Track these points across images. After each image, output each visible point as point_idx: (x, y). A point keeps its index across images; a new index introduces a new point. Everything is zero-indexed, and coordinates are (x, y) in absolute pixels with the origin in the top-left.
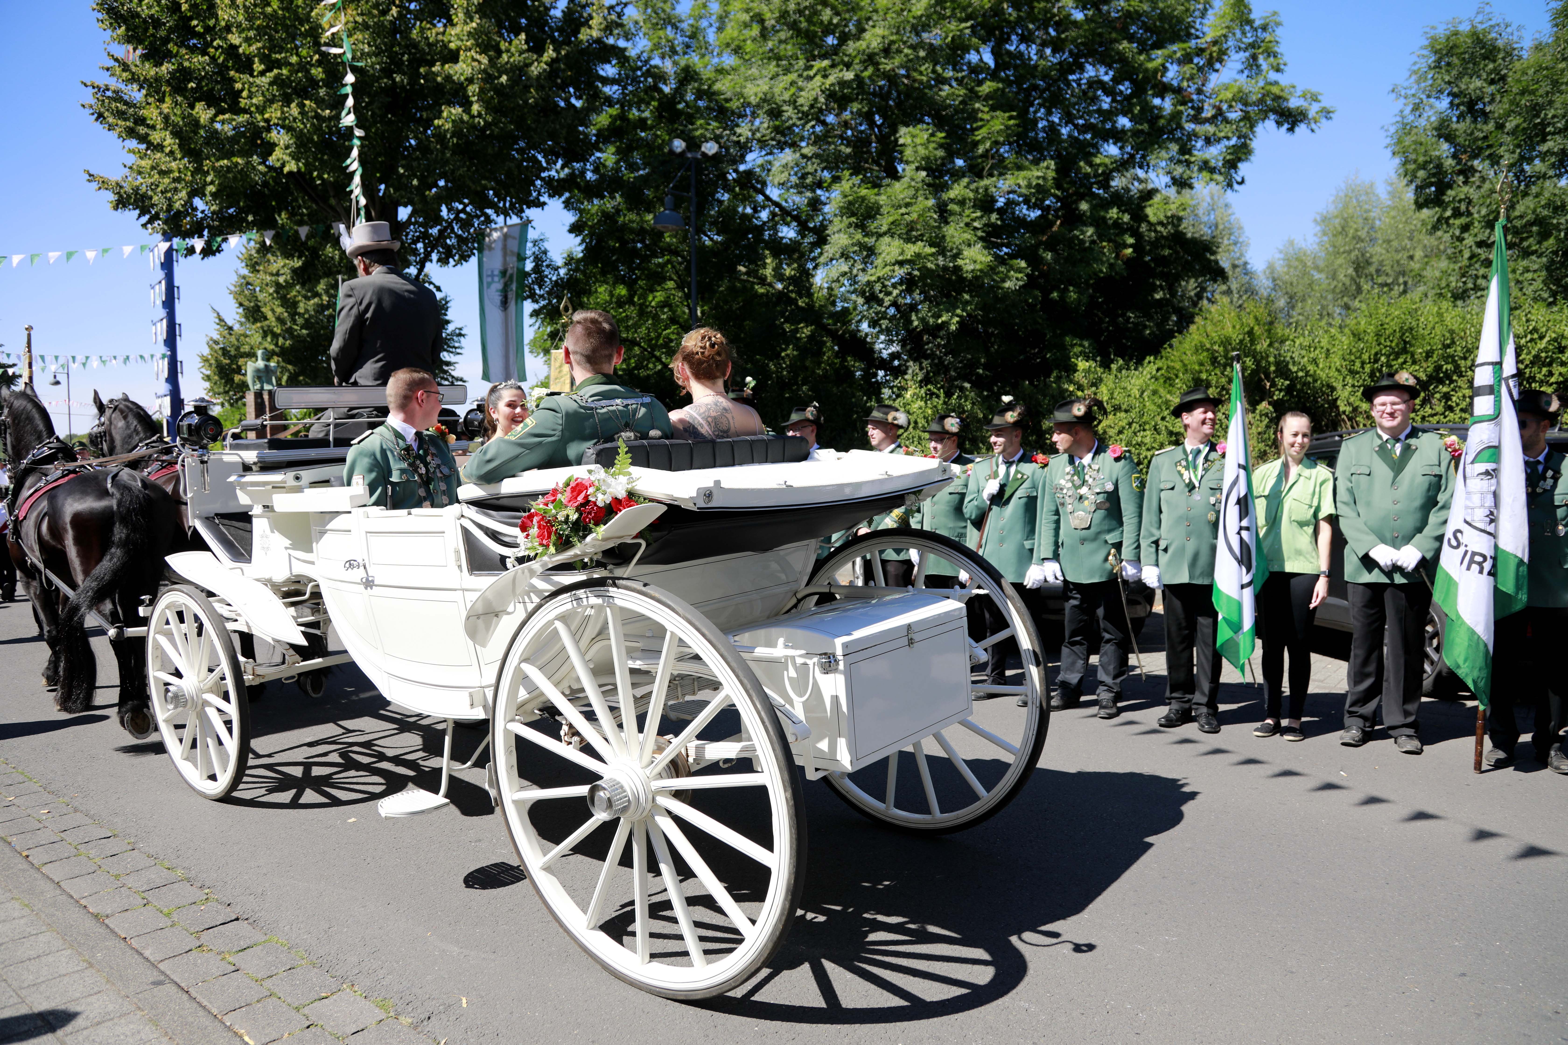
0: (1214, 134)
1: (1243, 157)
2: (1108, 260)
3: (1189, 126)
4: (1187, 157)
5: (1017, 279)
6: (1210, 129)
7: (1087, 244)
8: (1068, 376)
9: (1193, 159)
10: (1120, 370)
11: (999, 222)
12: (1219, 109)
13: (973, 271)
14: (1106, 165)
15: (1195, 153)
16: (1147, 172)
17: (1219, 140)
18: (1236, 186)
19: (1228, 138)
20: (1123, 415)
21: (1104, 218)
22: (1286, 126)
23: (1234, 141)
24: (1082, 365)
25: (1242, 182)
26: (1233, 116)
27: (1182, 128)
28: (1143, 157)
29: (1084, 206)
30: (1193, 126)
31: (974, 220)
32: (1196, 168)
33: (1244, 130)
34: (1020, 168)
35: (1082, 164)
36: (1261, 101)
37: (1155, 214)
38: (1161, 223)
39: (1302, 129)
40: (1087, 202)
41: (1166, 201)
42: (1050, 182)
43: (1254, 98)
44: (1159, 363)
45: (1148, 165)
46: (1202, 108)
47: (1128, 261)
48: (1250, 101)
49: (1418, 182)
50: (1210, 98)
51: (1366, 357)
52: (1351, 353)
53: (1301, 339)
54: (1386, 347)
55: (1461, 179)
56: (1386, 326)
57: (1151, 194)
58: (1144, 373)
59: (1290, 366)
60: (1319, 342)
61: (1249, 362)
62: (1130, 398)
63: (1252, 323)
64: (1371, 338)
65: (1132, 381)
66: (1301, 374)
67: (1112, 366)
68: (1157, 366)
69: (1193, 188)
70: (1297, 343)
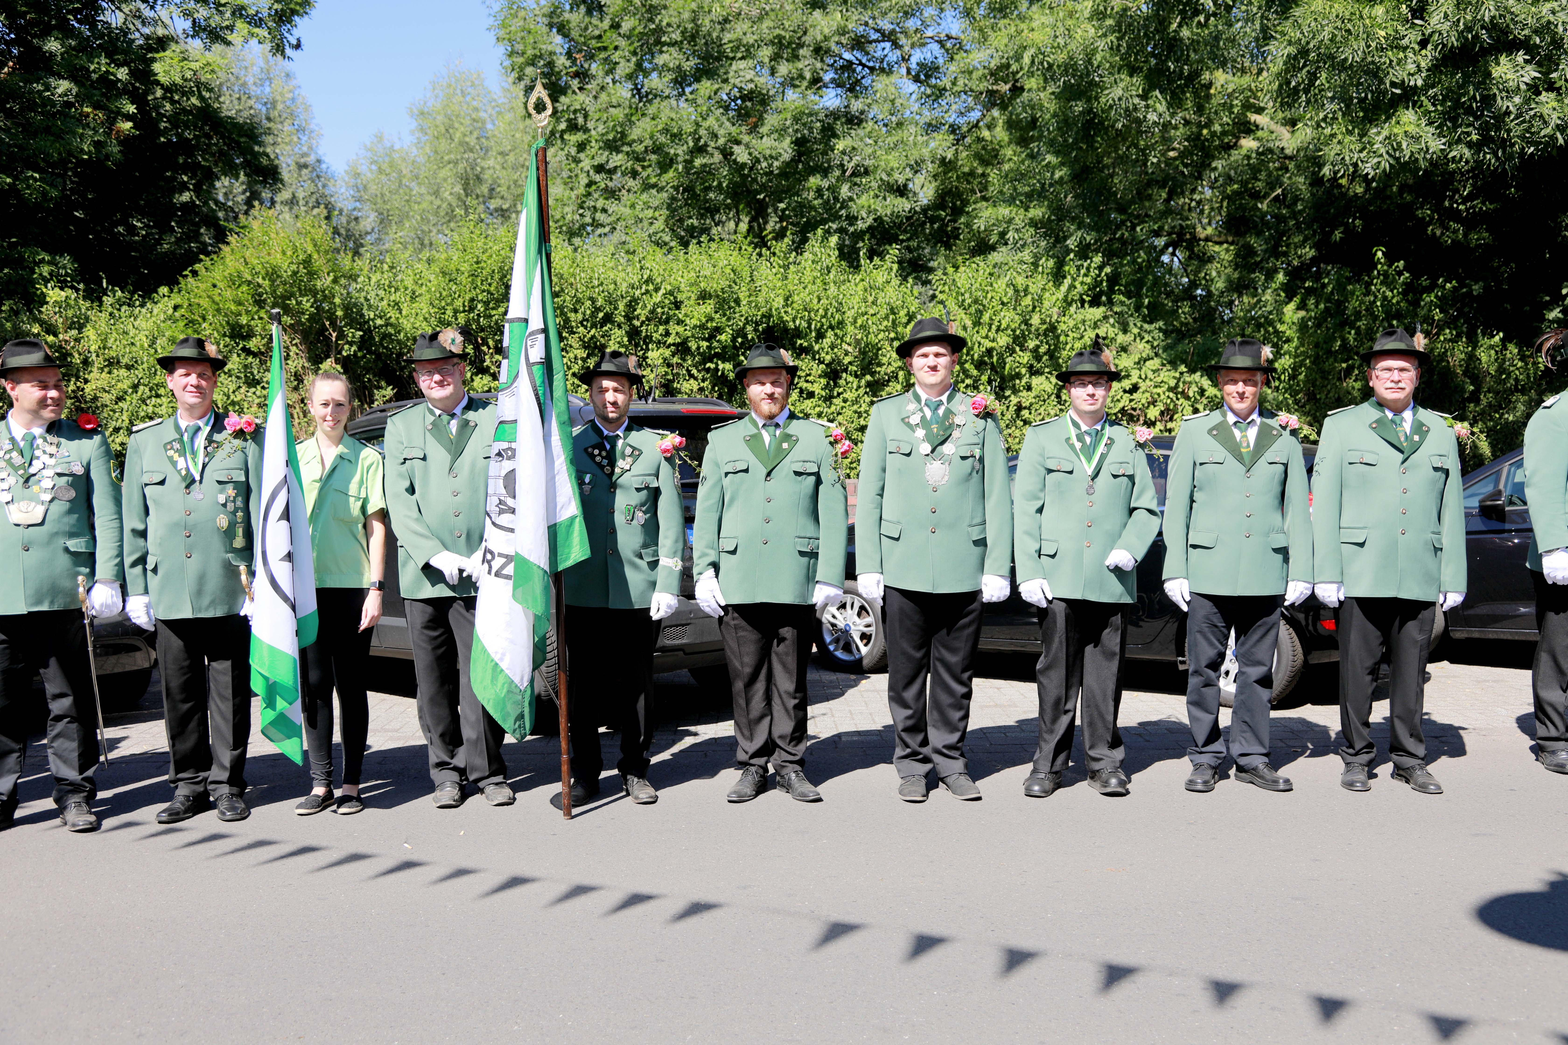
1: (300, 9)
2: (93, 135)
7: (58, 106)
8: (30, 311)
10: (117, 305)
16: (153, 8)
18: (289, 51)
21: (85, 69)
24: (54, 294)
25: (298, 46)
32: (228, 14)
37: (168, 73)
38: (176, 88)
41: (186, 56)
44: (176, 299)
47: (127, 140)
49: (527, 81)
51: (458, 303)
52: (441, 299)
53: (378, 275)
54: (484, 291)
55: (575, 83)
56: (483, 264)
57: (162, 43)
58: (155, 311)
59: (365, 312)
60: (402, 281)
61: (307, 303)
62: (134, 349)
63: (310, 248)
64: (464, 279)
65: (136, 324)
66: (379, 322)
67: (105, 298)
68: (173, 302)
69: (228, 43)
70: (374, 280)
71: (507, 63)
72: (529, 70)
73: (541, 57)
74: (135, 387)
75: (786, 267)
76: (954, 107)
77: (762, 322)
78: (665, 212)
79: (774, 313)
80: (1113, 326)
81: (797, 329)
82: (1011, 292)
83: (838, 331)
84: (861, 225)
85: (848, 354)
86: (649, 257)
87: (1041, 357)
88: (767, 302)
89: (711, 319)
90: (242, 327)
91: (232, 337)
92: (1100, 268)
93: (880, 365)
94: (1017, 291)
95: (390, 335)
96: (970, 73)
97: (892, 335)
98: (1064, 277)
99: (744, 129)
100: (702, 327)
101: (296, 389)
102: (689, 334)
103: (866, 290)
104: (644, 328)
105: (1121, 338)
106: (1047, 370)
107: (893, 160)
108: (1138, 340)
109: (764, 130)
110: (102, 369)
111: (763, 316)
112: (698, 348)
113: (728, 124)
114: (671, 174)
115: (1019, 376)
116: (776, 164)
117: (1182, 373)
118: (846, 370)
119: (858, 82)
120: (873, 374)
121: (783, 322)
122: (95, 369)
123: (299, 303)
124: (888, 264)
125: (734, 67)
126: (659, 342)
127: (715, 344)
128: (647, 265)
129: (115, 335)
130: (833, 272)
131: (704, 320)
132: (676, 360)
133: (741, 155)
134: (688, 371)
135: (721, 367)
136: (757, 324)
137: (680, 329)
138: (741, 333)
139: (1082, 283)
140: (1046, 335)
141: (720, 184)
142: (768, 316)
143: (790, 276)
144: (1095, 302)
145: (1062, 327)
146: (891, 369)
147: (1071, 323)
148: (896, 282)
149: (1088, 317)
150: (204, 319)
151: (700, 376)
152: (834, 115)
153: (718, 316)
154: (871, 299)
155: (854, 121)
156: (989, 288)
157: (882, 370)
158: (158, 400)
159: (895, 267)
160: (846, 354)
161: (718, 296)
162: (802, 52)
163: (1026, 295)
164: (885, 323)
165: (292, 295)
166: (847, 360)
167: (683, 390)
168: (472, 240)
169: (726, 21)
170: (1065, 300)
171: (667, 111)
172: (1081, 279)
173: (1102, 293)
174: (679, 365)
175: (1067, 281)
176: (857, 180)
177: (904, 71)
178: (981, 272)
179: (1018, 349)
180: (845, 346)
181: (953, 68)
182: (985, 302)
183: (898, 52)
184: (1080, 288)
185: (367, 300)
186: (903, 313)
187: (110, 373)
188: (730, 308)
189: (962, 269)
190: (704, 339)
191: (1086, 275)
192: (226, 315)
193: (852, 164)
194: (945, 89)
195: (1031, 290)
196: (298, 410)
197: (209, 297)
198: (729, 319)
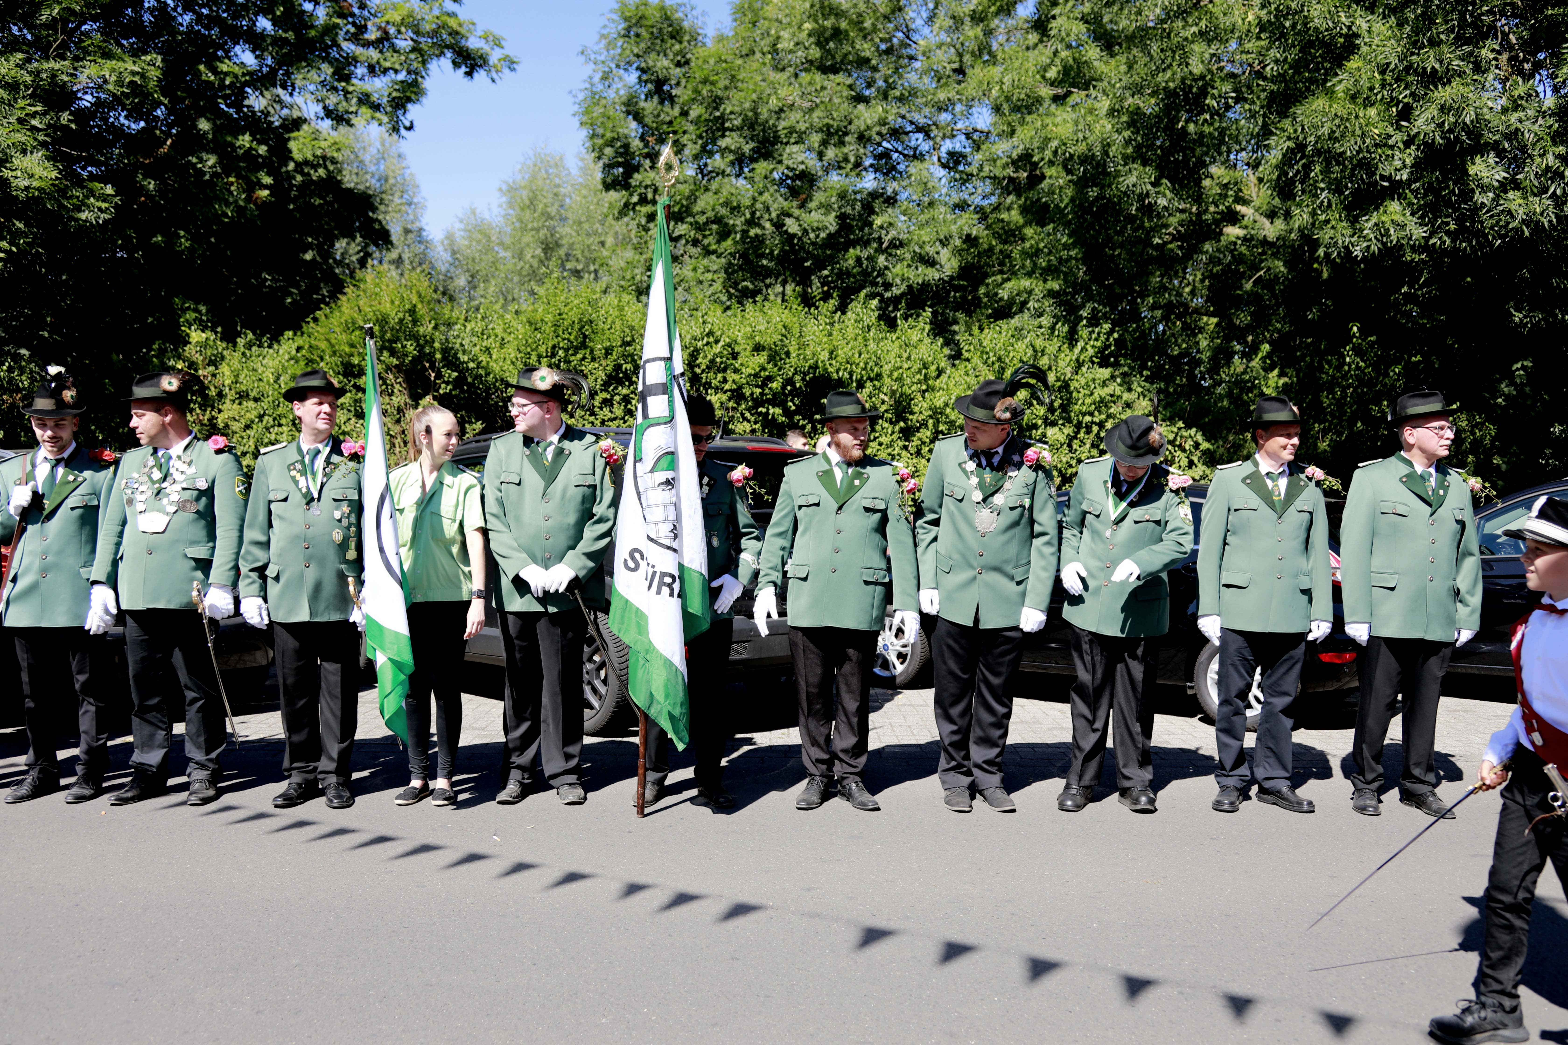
0: (378, 62)
1: (413, 96)
2: (236, 202)
3: (348, 47)
4: (343, 84)
5: (100, 209)
6: (373, 54)
7: (207, 177)
8: (176, 349)
9: (351, 89)
10: (249, 346)
11: (73, 126)
12: (386, 33)
13: (27, 188)
14: (236, 76)
15: (354, 81)
16: (291, 95)
17: (385, 71)
18: (403, 132)
19: (396, 72)
20: (251, 404)
21: (232, 145)
22: (464, 69)
23: (402, 76)
24: (196, 336)
25: (410, 128)
26: (404, 44)
27: (339, 46)
28: (288, 74)
29: (204, 125)
30: (353, 47)
31: (34, 115)
32: (354, 100)
33: (415, 65)
34: (108, 55)
35: (202, 67)
36: (435, 33)
37: (300, 150)
38: (306, 162)
39: (480, 75)
40: (208, 120)
41: (316, 136)
42: (152, 84)
43: (427, 27)
44: (299, 341)
45: (293, 85)
46: (365, 26)
47: (264, 206)
48: (422, 29)
49: (605, 160)
50: (375, 16)
51: (542, 349)
52: (527, 345)
53: (473, 324)
54: (564, 339)
55: (647, 163)
56: (564, 316)
57: (296, 124)
58: (281, 352)
59: (460, 355)
60: (493, 329)
61: (411, 347)
62: (261, 384)
63: (415, 299)
64: (548, 329)
65: (264, 362)
66: (471, 365)
67: (239, 340)
68: (296, 344)
69: (351, 126)
70: (469, 328)
71: (588, 144)
72: (608, 151)
73: (618, 139)
74: (261, 417)
75: (832, 324)
76: (980, 191)
77: (809, 373)
78: (723, 275)
79: (820, 364)
80: (1120, 385)
81: (840, 380)
82: (1030, 352)
83: (876, 383)
84: (896, 291)
85: (884, 403)
86: (710, 313)
87: (1055, 410)
88: (814, 355)
89: (764, 369)
90: (354, 366)
91: (345, 375)
92: (1110, 333)
93: (912, 413)
94: (1035, 351)
95: (481, 376)
96: (995, 161)
97: (924, 387)
98: (1077, 341)
99: (795, 204)
100: (756, 375)
101: (398, 421)
102: (744, 381)
103: (901, 347)
104: (704, 375)
105: (1126, 396)
106: (1061, 422)
107: (926, 235)
108: (1141, 398)
109: (812, 205)
110: (234, 401)
111: (810, 367)
112: (752, 394)
113: (781, 199)
114: (729, 242)
115: (1035, 427)
116: (823, 235)
117: (1179, 429)
118: (882, 417)
119: (894, 168)
120: (905, 420)
121: (828, 373)
122: (228, 401)
123: (404, 347)
124: (922, 324)
125: (788, 150)
126: (717, 388)
127: (767, 391)
128: (709, 320)
129: (245, 371)
130: (873, 330)
131: (758, 369)
132: (731, 404)
133: (792, 227)
134: (742, 414)
135: (771, 411)
136: (805, 374)
137: (736, 377)
138: (790, 381)
139: (1093, 346)
140: (1059, 391)
141: (772, 252)
142: (815, 367)
143: (835, 333)
144: (1104, 363)
145: (1074, 385)
146: (922, 417)
147: (1083, 381)
148: (927, 341)
149: (1098, 376)
150: (322, 359)
151: (753, 419)
152: (874, 195)
153: (770, 366)
154: (905, 355)
155: (891, 201)
156: (1010, 348)
157: (914, 417)
158: (280, 429)
159: (928, 327)
160: (883, 402)
161: (771, 349)
162: (847, 139)
163: (1043, 355)
164: (918, 376)
165: (398, 339)
166: (883, 408)
167: (737, 430)
168: (555, 295)
169: (781, 110)
170: (1078, 360)
171: (728, 186)
172: (1092, 343)
173: (1111, 354)
174: (734, 409)
175: (1080, 344)
176: (894, 251)
177: (935, 159)
178: (1004, 334)
179: (1035, 402)
180: (882, 396)
181: (979, 156)
182: (1007, 360)
183: (931, 143)
184: (1091, 351)
185: (462, 345)
186: (933, 368)
187: (240, 404)
188: (781, 359)
189: (986, 331)
190: (757, 386)
191: (1096, 340)
192: (341, 356)
193: (889, 237)
194: (972, 175)
195: (1047, 351)
196: (399, 440)
197: (327, 340)
198: (780, 369)
